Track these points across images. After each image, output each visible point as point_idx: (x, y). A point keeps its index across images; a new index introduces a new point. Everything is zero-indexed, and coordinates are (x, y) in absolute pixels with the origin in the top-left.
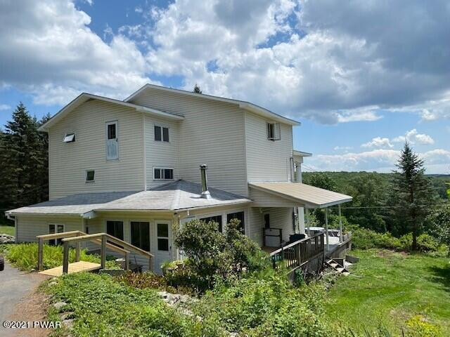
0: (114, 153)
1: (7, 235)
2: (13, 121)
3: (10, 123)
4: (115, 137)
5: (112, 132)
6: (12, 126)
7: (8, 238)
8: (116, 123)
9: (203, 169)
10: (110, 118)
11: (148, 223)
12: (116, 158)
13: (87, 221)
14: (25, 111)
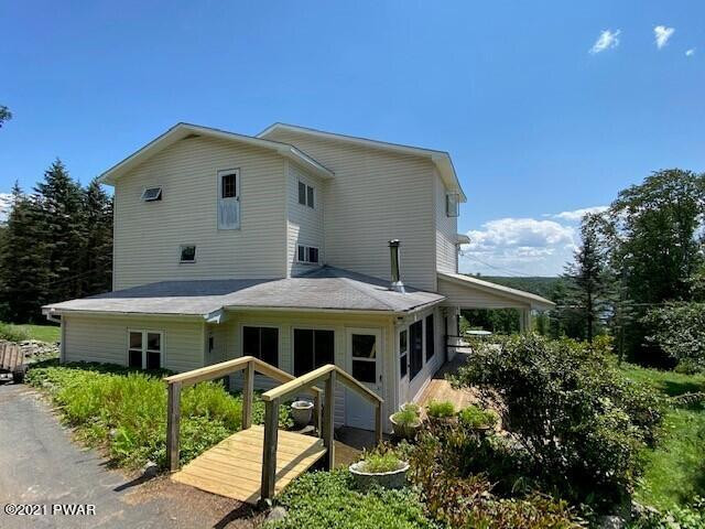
0: (232, 219)
1: (39, 342)
2: (46, 183)
3: (41, 185)
4: (233, 195)
5: (229, 186)
6: (45, 190)
7: (40, 346)
8: (237, 172)
9: (394, 246)
10: (226, 164)
11: (331, 334)
12: (235, 226)
13: (211, 327)
14: (63, 171)
